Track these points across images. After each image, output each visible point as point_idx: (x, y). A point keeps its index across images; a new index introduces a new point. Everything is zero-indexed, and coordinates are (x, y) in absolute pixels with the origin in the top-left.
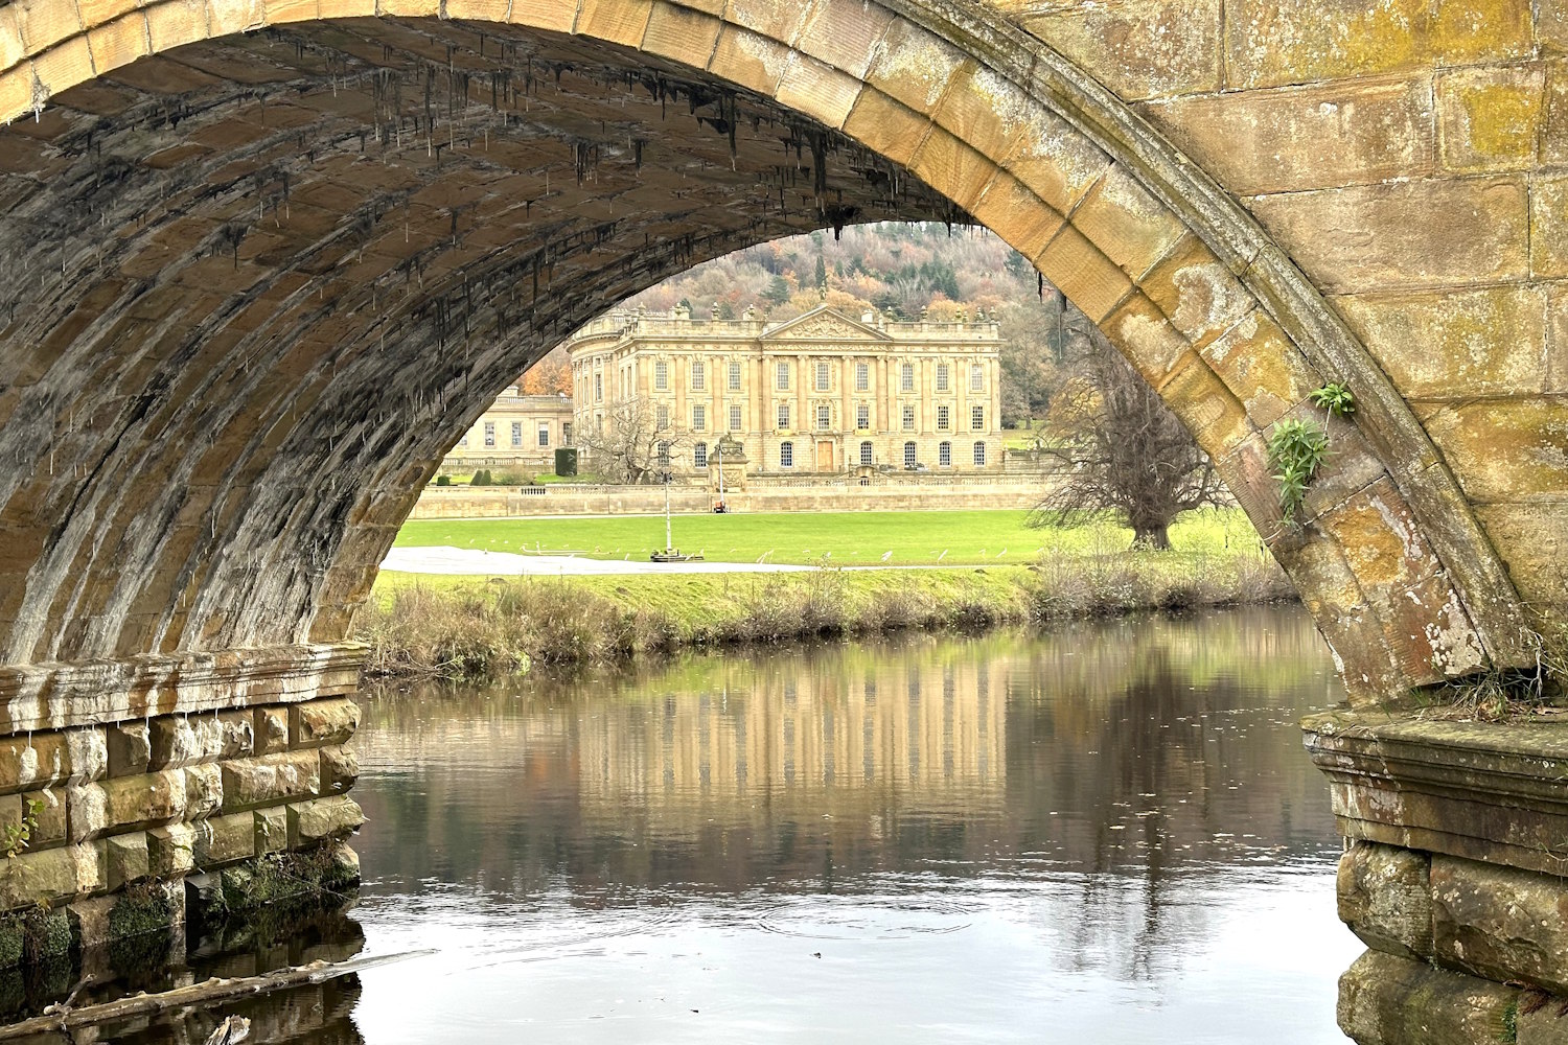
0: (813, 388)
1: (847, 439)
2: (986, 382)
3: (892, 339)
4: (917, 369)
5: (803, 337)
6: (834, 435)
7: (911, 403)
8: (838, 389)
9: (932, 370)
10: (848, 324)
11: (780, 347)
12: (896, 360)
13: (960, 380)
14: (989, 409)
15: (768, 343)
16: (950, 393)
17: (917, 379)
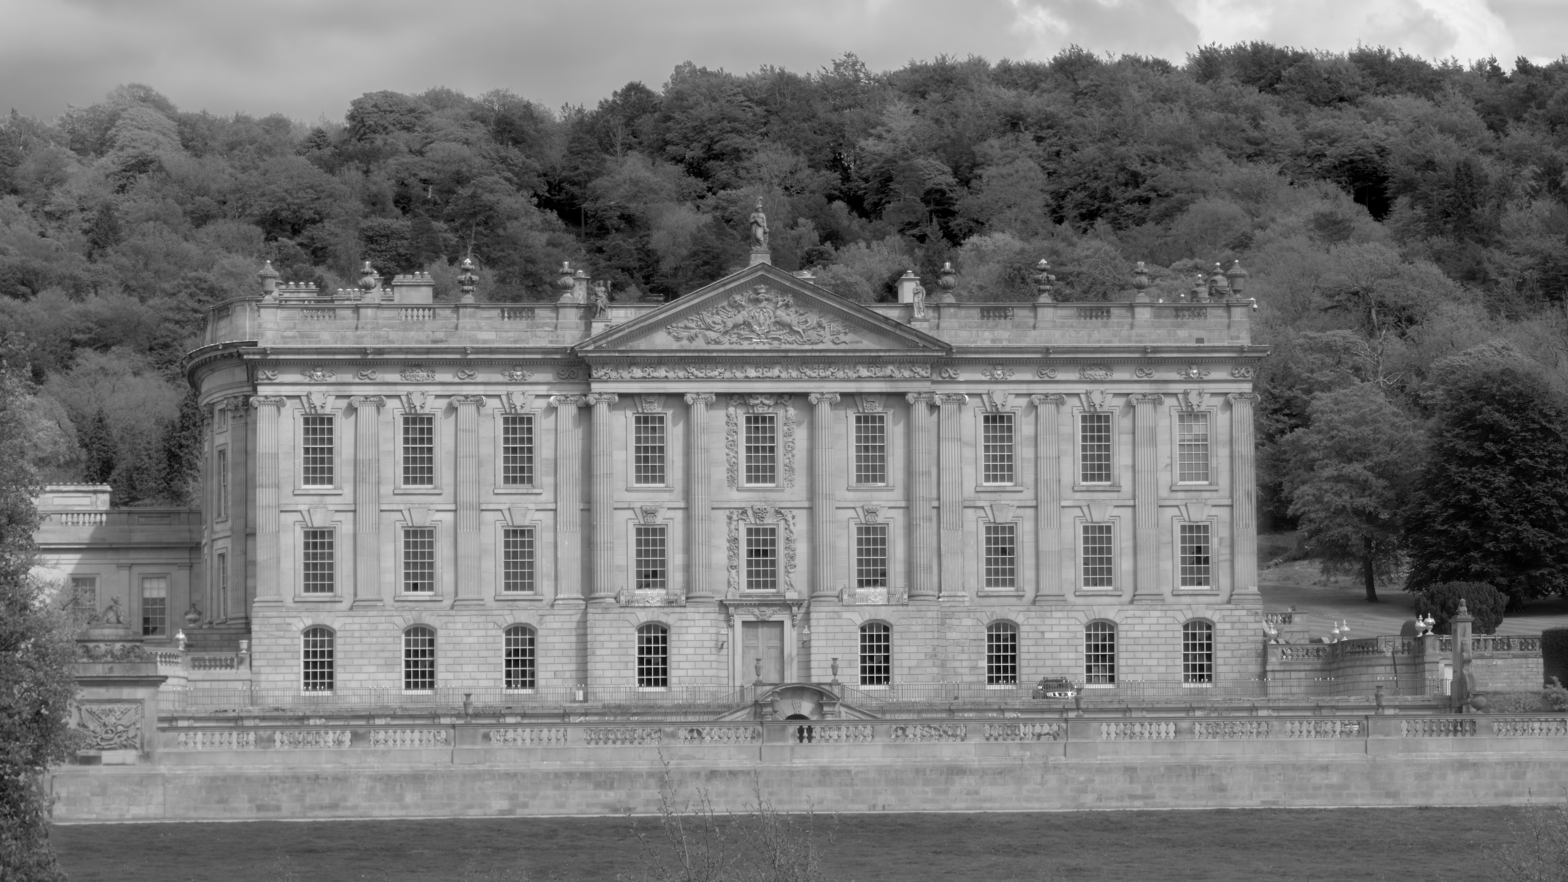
0: (732, 480)
1: (820, 615)
2: (1220, 458)
3: (949, 349)
4: (1024, 427)
5: (700, 344)
6: (786, 605)
7: (1006, 517)
8: (801, 481)
9: (1066, 430)
10: (824, 310)
11: (638, 372)
12: (960, 402)
13: (1143, 452)
14: (1224, 532)
15: (604, 363)
16: (1116, 489)
17: (1023, 453)
